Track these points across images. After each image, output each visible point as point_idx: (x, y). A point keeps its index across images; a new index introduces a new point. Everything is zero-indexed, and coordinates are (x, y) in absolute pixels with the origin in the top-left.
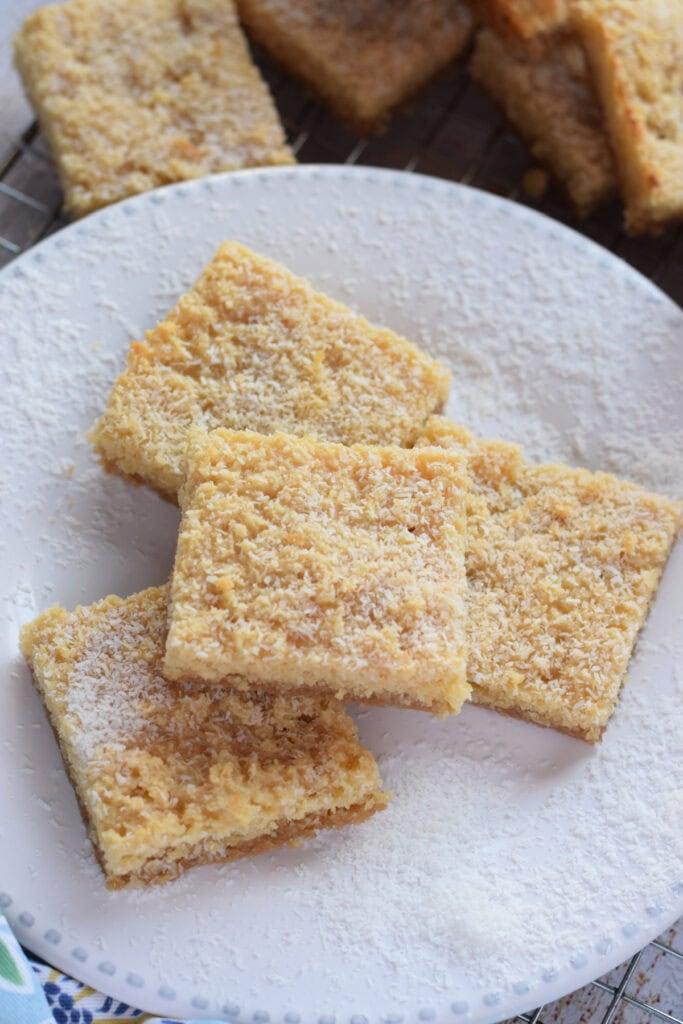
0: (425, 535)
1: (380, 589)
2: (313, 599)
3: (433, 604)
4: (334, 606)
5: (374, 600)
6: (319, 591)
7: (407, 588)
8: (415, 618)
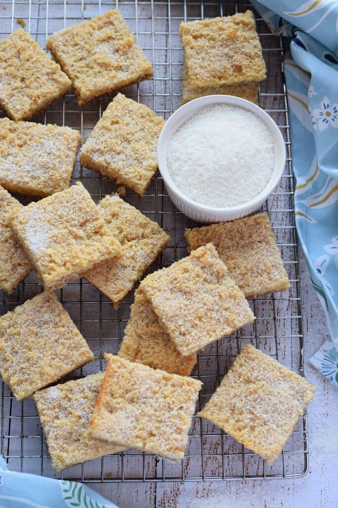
0: (264, 242)
1: (257, 264)
2: (240, 274)
3: (273, 264)
4: (247, 274)
5: (257, 268)
6: (241, 271)
7: (265, 261)
8: (270, 270)
